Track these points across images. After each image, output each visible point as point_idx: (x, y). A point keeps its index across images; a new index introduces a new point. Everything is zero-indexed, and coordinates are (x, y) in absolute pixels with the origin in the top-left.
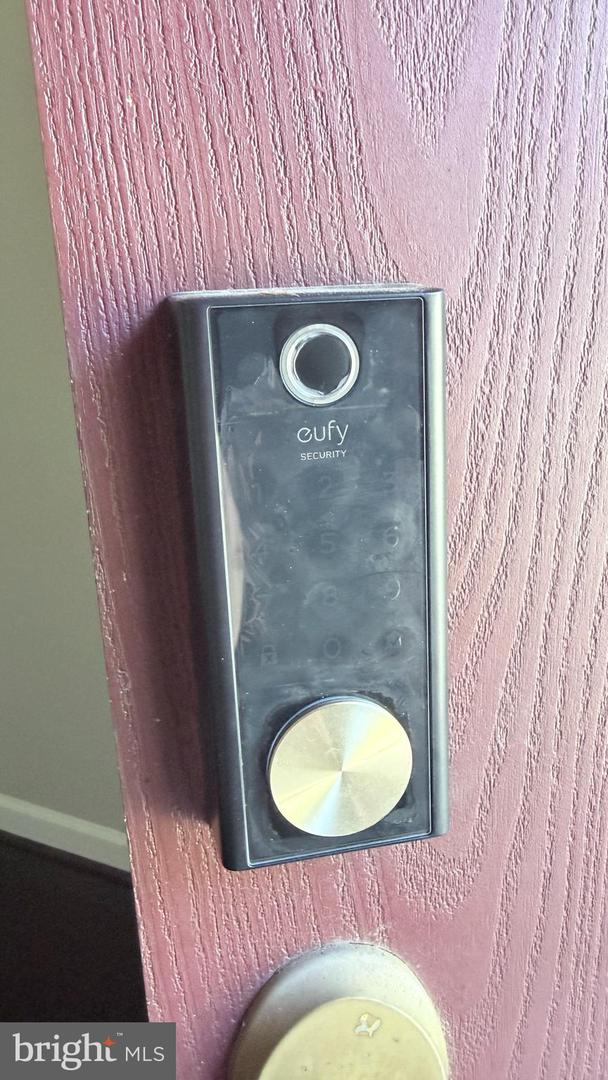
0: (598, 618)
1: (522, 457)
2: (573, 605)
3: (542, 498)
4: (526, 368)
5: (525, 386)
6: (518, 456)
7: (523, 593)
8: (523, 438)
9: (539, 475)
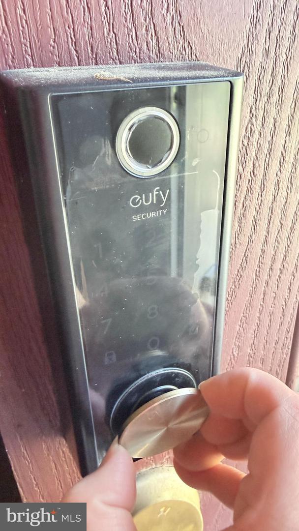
0: (293, 278)
1: (263, 188)
2: (281, 273)
3: (272, 212)
4: (271, 125)
5: (269, 138)
6: (261, 187)
7: (255, 271)
8: (265, 175)
9: (271, 198)
